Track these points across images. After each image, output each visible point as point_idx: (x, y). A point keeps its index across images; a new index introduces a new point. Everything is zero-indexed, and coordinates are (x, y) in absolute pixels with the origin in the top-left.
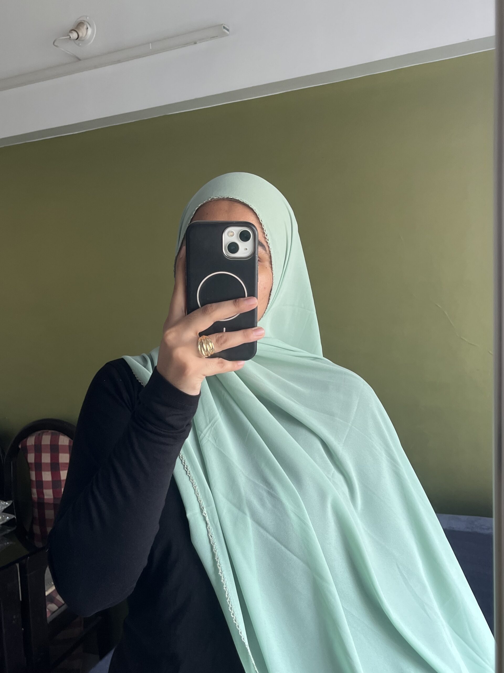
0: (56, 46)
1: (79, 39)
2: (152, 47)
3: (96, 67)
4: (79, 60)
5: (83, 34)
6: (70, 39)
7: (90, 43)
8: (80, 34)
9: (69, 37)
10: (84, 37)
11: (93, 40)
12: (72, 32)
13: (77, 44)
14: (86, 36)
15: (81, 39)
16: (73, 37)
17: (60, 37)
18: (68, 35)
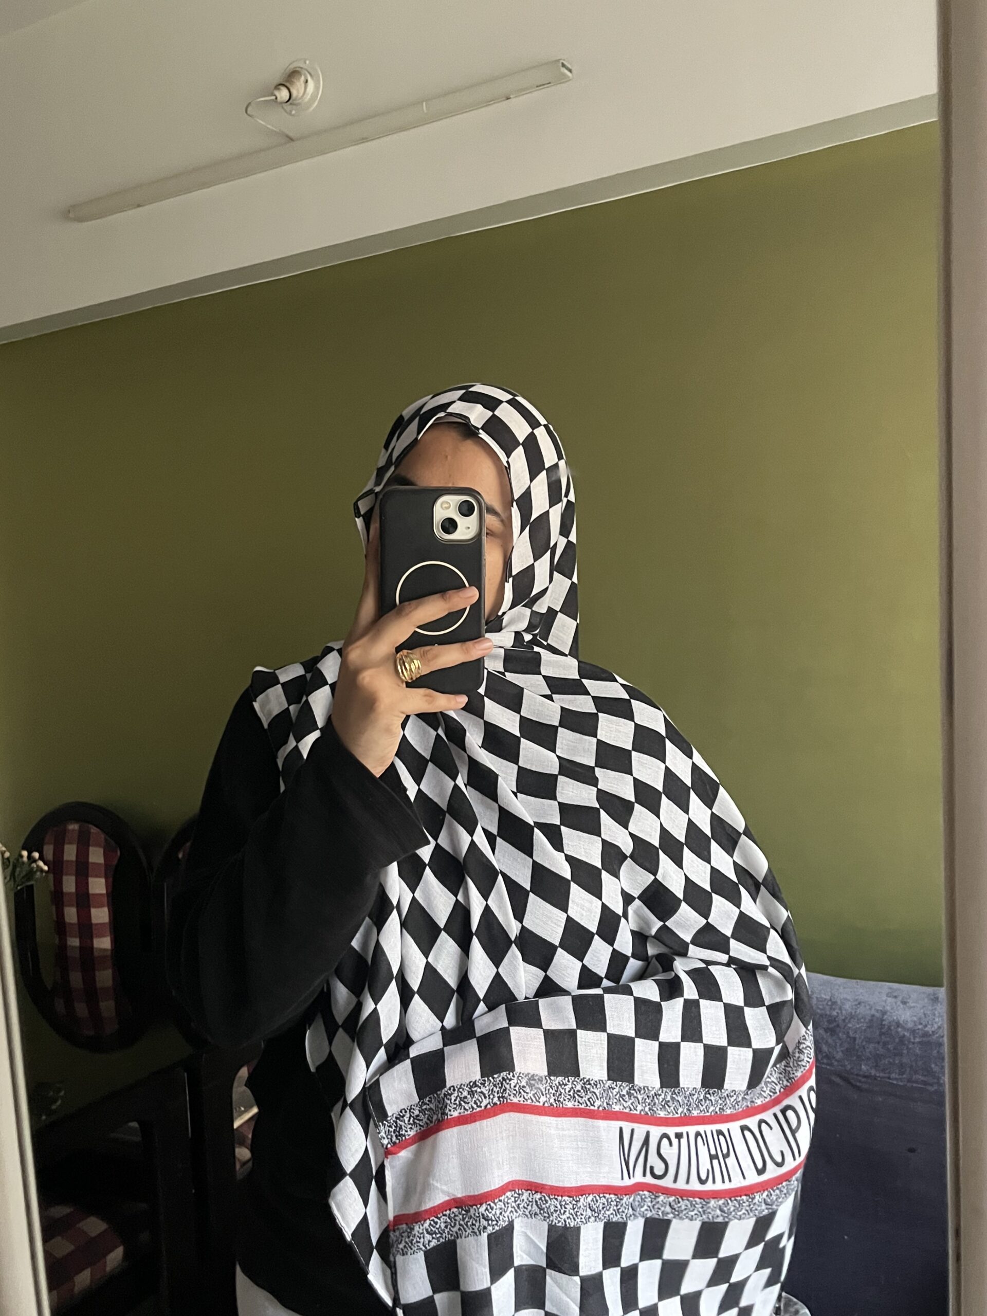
0: (251, 116)
1: (291, 101)
2: (427, 110)
3: (321, 152)
4: (291, 140)
5: (298, 92)
6: (275, 103)
7: (309, 111)
8: (294, 92)
10: (300, 99)
11: (316, 103)
12: (279, 89)
13: (285, 111)
14: (305, 96)
15: (295, 102)
16: (281, 97)
17: (258, 98)
18: (273, 94)
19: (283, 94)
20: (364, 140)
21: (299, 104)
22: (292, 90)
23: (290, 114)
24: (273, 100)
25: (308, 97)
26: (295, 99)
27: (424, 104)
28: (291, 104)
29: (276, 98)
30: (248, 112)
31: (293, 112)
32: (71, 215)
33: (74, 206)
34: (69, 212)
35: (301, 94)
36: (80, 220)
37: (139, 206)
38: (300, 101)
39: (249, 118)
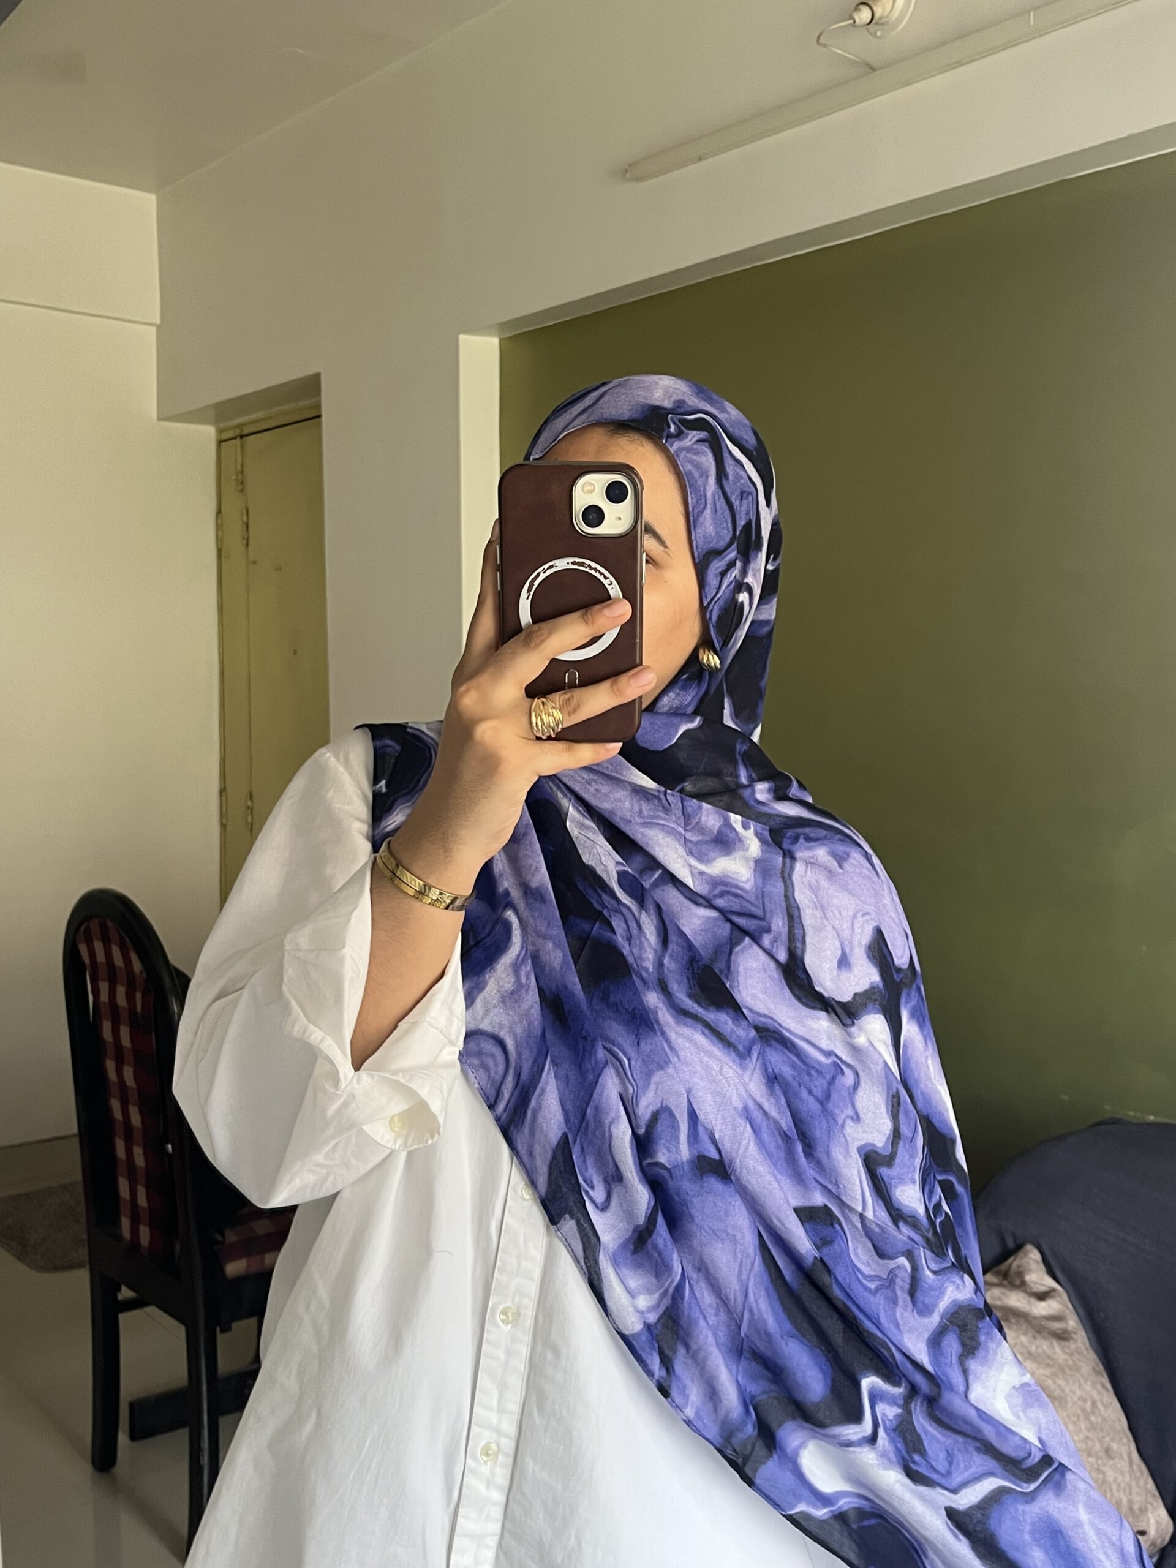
0: (825, 46)
1: (874, 22)
2: (1034, 20)
3: (907, 83)
4: (873, 69)
5: (884, 8)
6: (854, 26)
7: (900, 28)
8: (878, 11)
9: (852, 21)
10: (886, 17)
11: (905, 21)
12: (860, 10)
13: (870, 34)
14: (892, 13)
15: (882, 21)
16: (860, 19)
17: (830, 26)
18: (851, 17)
19: (865, 15)
20: (959, 64)
21: (883, 24)
22: (875, 9)
23: (875, 36)
24: (849, 24)
25: (896, 13)
26: (881, 18)
27: (1032, 14)
28: (877, 23)
29: (855, 22)
30: (821, 41)
31: (879, 33)
32: (628, 175)
33: (630, 165)
34: (626, 171)
35: (886, 13)
36: (637, 179)
37: (700, 159)
38: (886, 20)
39: (824, 49)
